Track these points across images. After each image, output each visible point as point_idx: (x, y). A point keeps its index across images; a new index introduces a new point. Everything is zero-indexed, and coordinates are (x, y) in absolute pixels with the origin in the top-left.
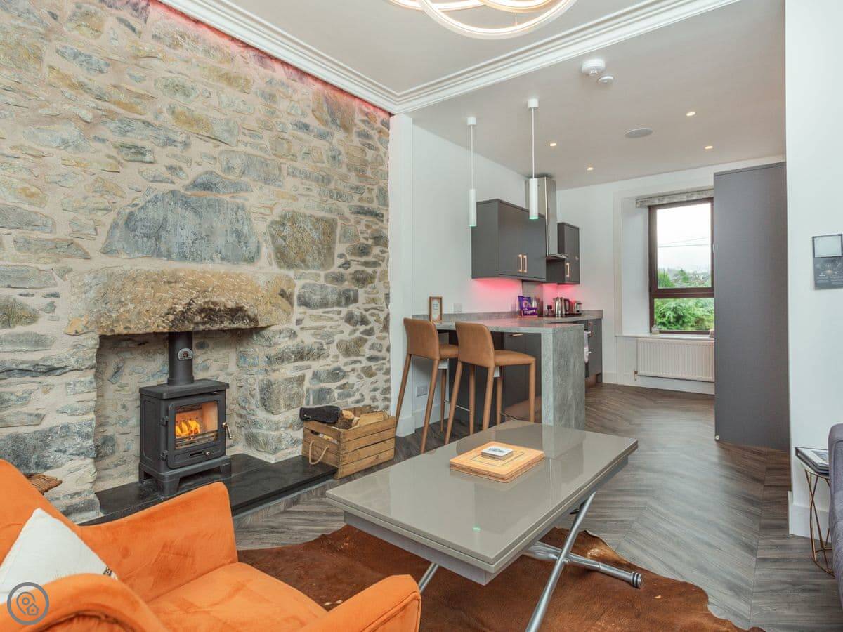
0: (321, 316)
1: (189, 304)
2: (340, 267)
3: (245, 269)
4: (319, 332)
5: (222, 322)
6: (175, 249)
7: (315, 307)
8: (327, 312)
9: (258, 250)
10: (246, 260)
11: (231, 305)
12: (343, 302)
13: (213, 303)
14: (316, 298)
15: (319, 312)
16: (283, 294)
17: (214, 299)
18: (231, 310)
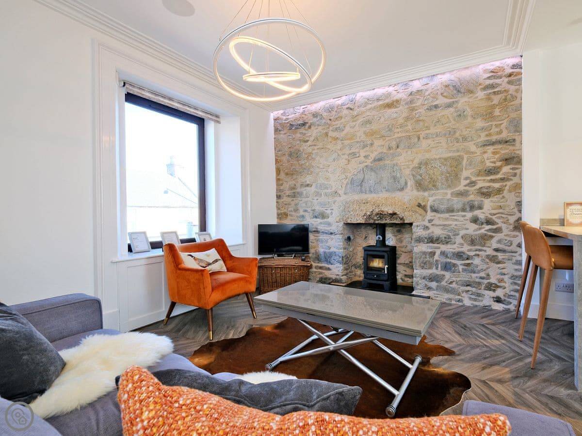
0: (448, 218)
1: (372, 212)
2: (465, 186)
3: (398, 194)
4: (446, 227)
5: (386, 220)
6: (368, 189)
7: (442, 212)
8: (453, 216)
9: (406, 183)
10: (398, 190)
11: (390, 212)
12: (468, 209)
13: (382, 211)
14: (443, 207)
15: (447, 215)
16: (419, 206)
17: (383, 210)
18: (390, 214)
